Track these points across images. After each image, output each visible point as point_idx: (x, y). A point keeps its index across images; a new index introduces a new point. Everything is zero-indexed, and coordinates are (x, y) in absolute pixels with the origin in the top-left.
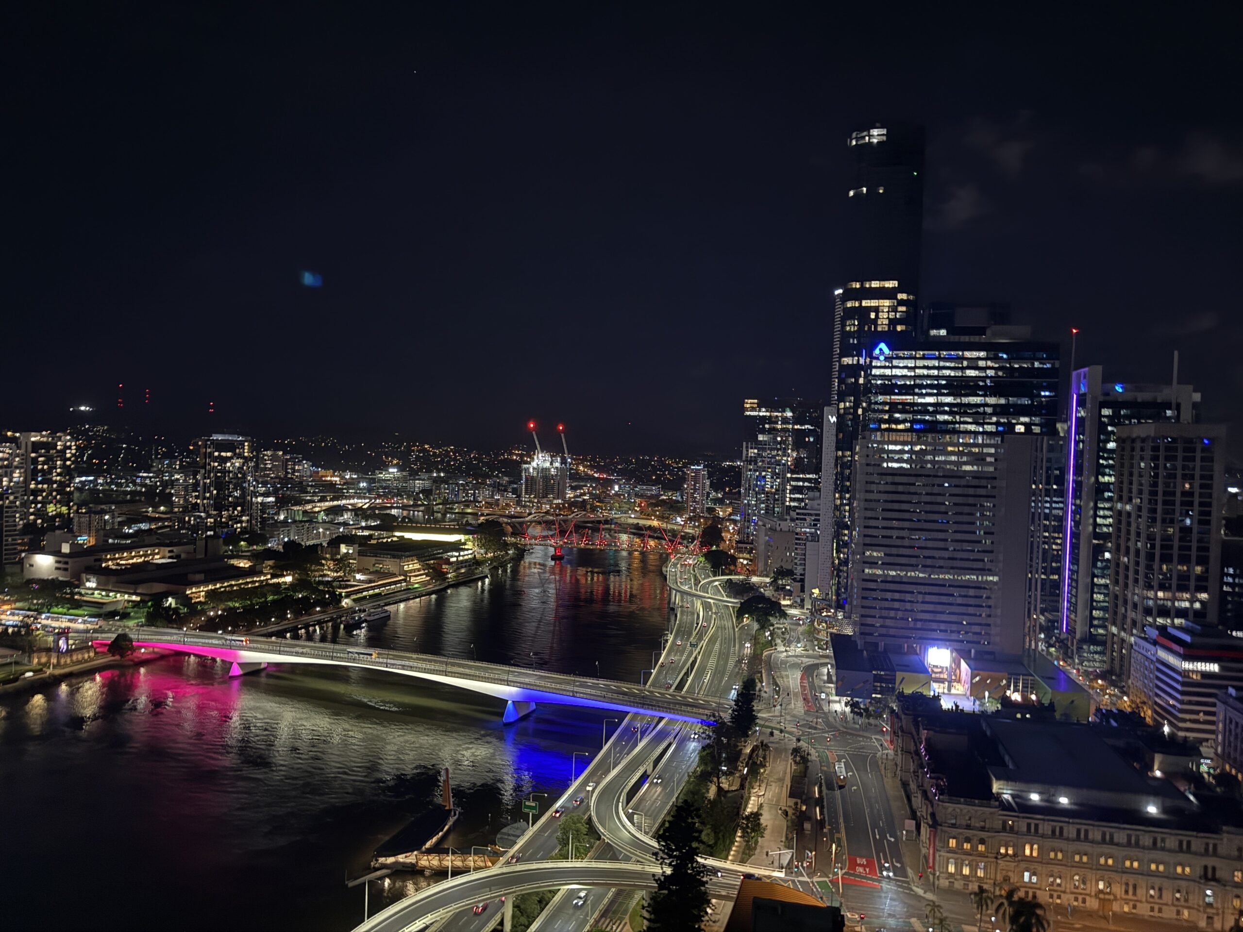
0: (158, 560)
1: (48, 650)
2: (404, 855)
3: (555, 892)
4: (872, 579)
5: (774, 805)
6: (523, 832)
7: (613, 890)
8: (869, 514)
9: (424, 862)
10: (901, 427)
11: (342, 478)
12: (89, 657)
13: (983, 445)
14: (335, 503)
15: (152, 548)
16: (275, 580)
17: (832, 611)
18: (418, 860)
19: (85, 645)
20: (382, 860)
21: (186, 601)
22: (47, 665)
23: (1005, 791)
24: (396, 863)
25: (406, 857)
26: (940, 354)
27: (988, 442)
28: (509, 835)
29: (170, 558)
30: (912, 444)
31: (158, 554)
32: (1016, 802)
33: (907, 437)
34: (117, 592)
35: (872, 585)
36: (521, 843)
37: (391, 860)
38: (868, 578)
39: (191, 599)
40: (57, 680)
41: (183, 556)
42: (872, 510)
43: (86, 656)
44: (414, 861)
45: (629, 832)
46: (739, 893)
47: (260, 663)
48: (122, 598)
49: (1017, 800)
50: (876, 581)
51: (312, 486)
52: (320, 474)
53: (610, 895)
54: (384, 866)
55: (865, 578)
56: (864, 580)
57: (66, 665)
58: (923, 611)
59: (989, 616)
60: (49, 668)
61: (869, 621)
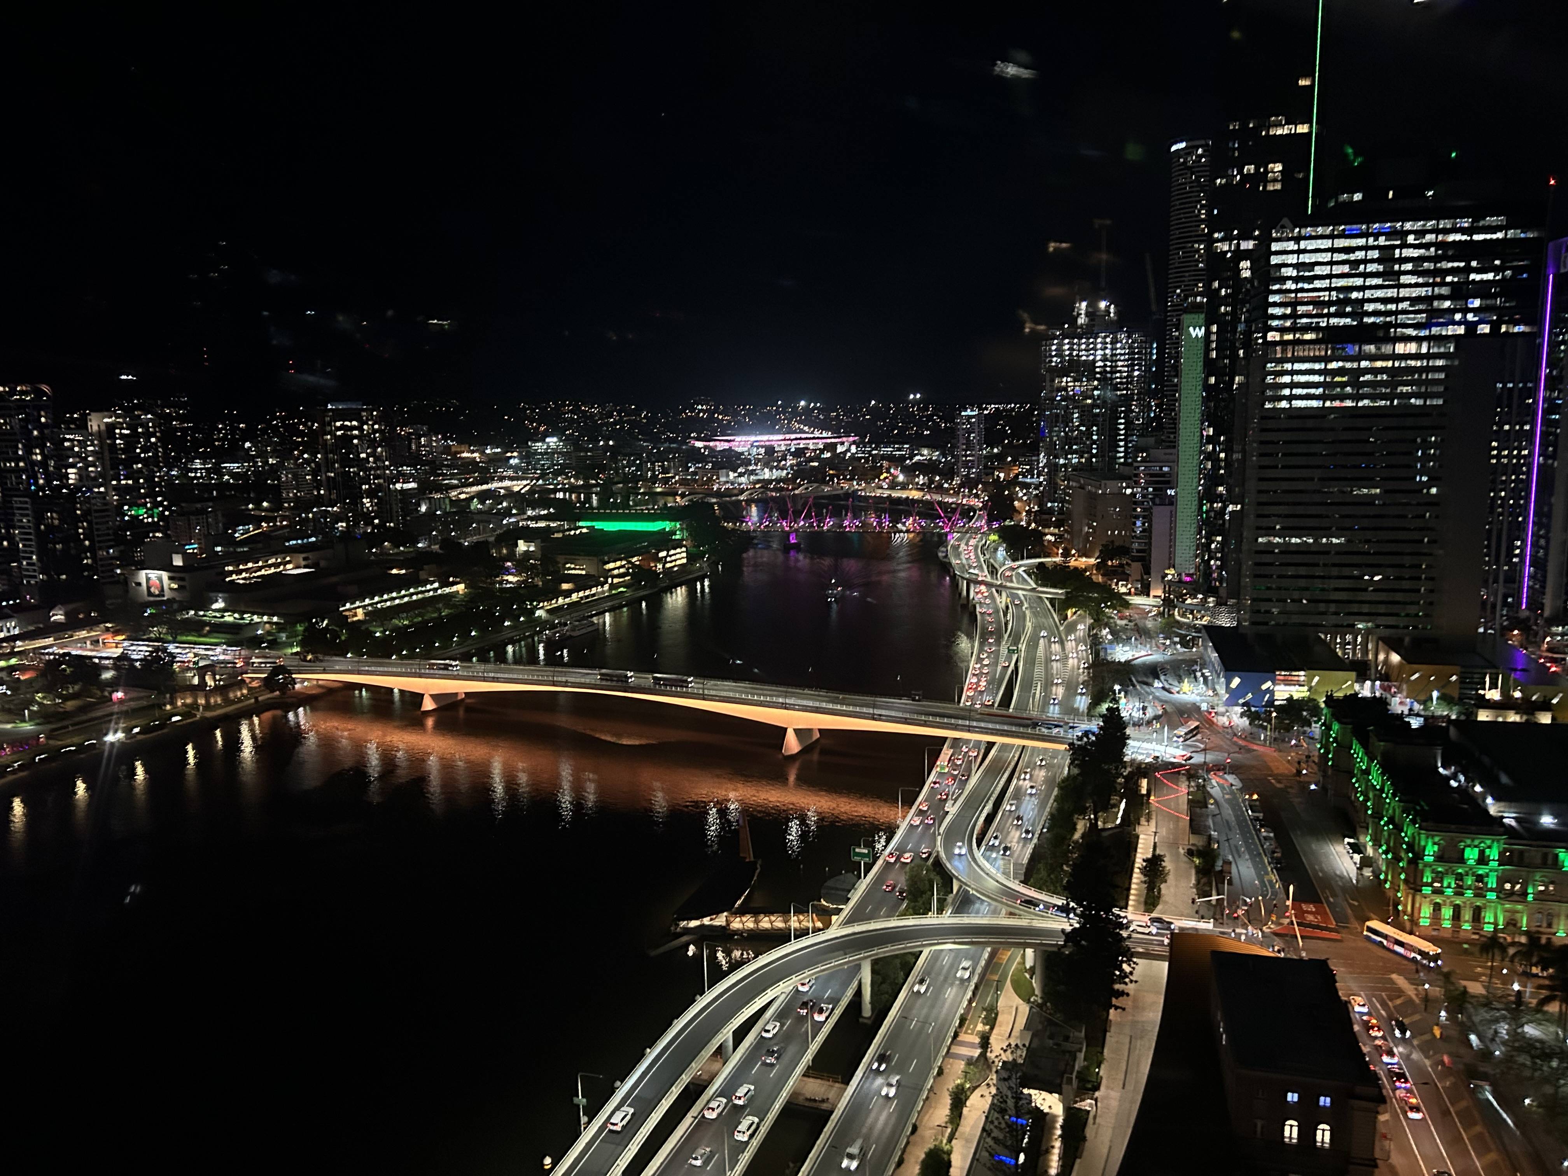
0: (291, 570)
1: (193, 689)
2: (709, 918)
3: (917, 955)
4: (1269, 549)
5: (1174, 845)
6: (853, 886)
7: (989, 949)
8: (1266, 461)
9: (736, 924)
10: (1308, 337)
11: (483, 453)
12: (242, 695)
13: (1429, 356)
14: (485, 487)
15: (283, 555)
16: (447, 590)
17: (1200, 596)
18: (728, 923)
19: (233, 680)
20: (683, 924)
21: (342, 620)
22: (195, 706)
23: (1506, 815)
24: (702, 926)
25: (711, 920)
26: (1368, 228)
27: (1436, 350)
28: (837, 889)
29: (305, 567)
30: (1327, 360)
31: (289, 562)
32: (1523, 827)
33: (1319, 351)
34: (253, 614)
35: (1267, 558)
36: (855, 897)
37: (694, 924)
38: (1262, 548)
39: (347, 617)
40: (211, 725)
41: (323, 564)
42: (1270, 455)
43: (239, 694)
44: (724, 924)
45: (997, 881)
46: (1171, 949)
47: (457, 694)
48: (259, 620)
49: (1525, 825)
50: (1273, 552)
51: (447, 466)
52: (453, 449)
53: (986, 955)
54: (687, 931)
55: (1259, 549)
56: (1257, 552)
57: (217, 706)
58: (1336, 589)
59: (1432, 591)
60: (198, 710)
61: (1264, 606)
